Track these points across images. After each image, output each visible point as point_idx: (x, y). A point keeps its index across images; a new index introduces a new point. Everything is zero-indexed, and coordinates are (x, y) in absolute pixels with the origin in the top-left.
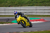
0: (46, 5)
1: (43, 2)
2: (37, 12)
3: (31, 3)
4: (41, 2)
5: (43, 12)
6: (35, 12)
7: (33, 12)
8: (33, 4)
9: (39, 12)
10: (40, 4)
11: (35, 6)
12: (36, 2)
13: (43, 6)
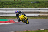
0: (16, 7)
1: (13, 4)
2: (7, 14)
3: (1, 5)
4: (11, 4)
5: (13, 14)
7: (3, 14)
8: (3, 6)
9: (9, 14)
10: (10, 6)
11: (5, 8)
12: (6, 4)
13: (13, 8)
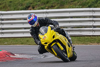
6: (90, 27)
